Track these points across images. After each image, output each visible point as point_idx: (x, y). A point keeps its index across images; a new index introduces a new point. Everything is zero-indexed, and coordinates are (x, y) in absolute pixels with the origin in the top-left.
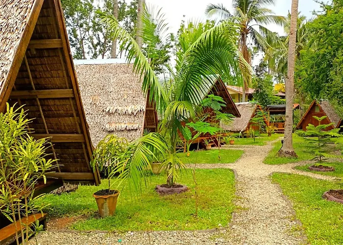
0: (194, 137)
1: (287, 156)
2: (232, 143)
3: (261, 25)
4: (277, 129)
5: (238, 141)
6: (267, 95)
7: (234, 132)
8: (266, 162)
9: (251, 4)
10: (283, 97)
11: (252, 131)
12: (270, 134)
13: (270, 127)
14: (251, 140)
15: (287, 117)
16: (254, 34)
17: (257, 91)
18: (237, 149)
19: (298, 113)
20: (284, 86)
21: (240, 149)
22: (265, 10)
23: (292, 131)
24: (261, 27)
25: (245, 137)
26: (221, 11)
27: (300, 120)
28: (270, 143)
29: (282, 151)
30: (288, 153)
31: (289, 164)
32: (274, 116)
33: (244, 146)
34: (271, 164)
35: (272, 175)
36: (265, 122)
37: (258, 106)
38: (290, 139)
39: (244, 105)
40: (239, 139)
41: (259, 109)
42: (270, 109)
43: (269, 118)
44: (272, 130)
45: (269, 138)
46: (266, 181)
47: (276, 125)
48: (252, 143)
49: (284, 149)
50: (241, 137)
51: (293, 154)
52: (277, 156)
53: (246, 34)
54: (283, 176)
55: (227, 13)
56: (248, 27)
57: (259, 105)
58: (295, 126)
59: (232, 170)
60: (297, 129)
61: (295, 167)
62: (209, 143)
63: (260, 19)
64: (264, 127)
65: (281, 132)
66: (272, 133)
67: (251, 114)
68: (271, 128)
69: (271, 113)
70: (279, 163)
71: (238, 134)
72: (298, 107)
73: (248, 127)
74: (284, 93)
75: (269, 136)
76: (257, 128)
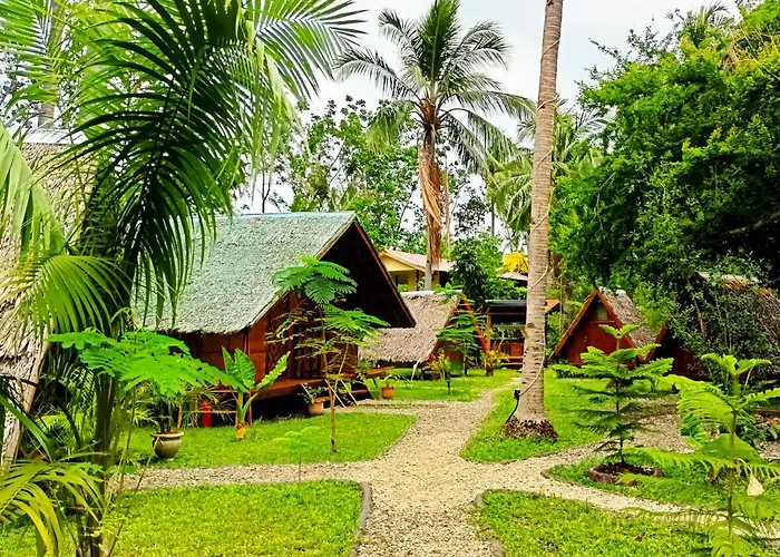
0: (265, 381)
1: (530, 434)
2: (388, 393)
3: (472, 111)
4: (507, 358)
5: (407, 388)
6: (485, 277)
7: (399, 365)
8: (469, 454)
9: (448, 61)
10: (524, 284)
11: (444, 362)
12: (490, 371)
13: (492, 353)
14: (440, 386)
15: (531, 326)
16: (455, 129)
17: (462, 267)
18: (397, 412)
19: (558, 321)
20: (526, 259)
21: (407, 412)
22: (485, 80)
23: (541, 366)
24: (471, 115)
25: (428, 377)
26: (375, 68)
27: (562, 338)
28: (489, 394)
29: (516, 420)
30: (534, 426)
31: (533, 459)
32: (501, 328)
33: (419, 402)
34: (484, 460)
35: (480, 504)
36: (478, 341)
37: (462, 302)
38: (538, 386)
39: (427, 297)
40: (412, 384)
41: (464, 308)
42: (493, 310)
43: (488, 333)
44: (495, 361)
45: (488, 380)
46: (458, 530)
47: (506, 348)
48: (443, 395)
49: (522, 416)
50: (416, 378)
51: (547, 431)
52: (503, 435)
53: (436, 129)
54: (514, 505)
55: (388, 75)
56: (441, 113)
57: (465, 299)
58: (549, 351)
59: (357, 487)
60: (555, 359)
61: (550, 472)
62: (318, 396)
63: (469, 98)
64: (476, 353)
65: (516, 365)
66: (496, 368)
67: (444, 321)
68: (493, 355)
69: (495, 320)
70: (508, 458)
71: (407, 370)
72: (556, 308)
73: (435, 353)
74: (526, 275)
75: (487, 375)
76: (458, 356)
